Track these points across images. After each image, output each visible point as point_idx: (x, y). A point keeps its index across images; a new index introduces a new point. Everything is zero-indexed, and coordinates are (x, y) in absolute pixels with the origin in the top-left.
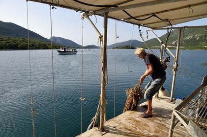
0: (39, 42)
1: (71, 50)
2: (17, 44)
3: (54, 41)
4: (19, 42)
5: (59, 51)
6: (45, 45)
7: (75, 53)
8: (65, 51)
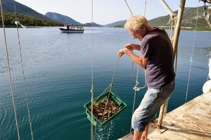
0: (33, 18)
1: (76, 28)
2: (9, 20)
3: (50, 17)
4: (11, 18)
5: (61, 29)
6: (40, 22)
7: (81, 32)
8: (68, 29)
